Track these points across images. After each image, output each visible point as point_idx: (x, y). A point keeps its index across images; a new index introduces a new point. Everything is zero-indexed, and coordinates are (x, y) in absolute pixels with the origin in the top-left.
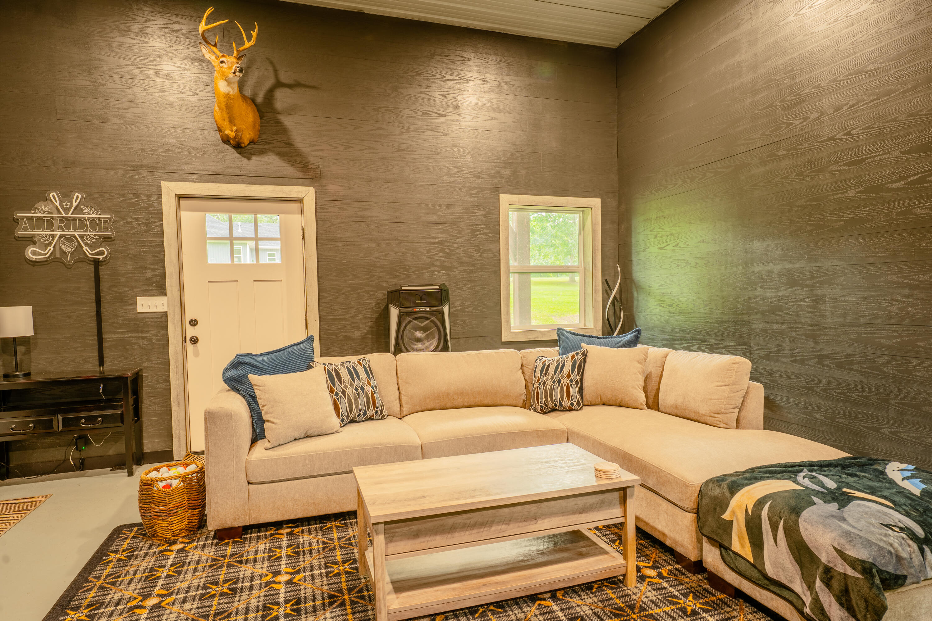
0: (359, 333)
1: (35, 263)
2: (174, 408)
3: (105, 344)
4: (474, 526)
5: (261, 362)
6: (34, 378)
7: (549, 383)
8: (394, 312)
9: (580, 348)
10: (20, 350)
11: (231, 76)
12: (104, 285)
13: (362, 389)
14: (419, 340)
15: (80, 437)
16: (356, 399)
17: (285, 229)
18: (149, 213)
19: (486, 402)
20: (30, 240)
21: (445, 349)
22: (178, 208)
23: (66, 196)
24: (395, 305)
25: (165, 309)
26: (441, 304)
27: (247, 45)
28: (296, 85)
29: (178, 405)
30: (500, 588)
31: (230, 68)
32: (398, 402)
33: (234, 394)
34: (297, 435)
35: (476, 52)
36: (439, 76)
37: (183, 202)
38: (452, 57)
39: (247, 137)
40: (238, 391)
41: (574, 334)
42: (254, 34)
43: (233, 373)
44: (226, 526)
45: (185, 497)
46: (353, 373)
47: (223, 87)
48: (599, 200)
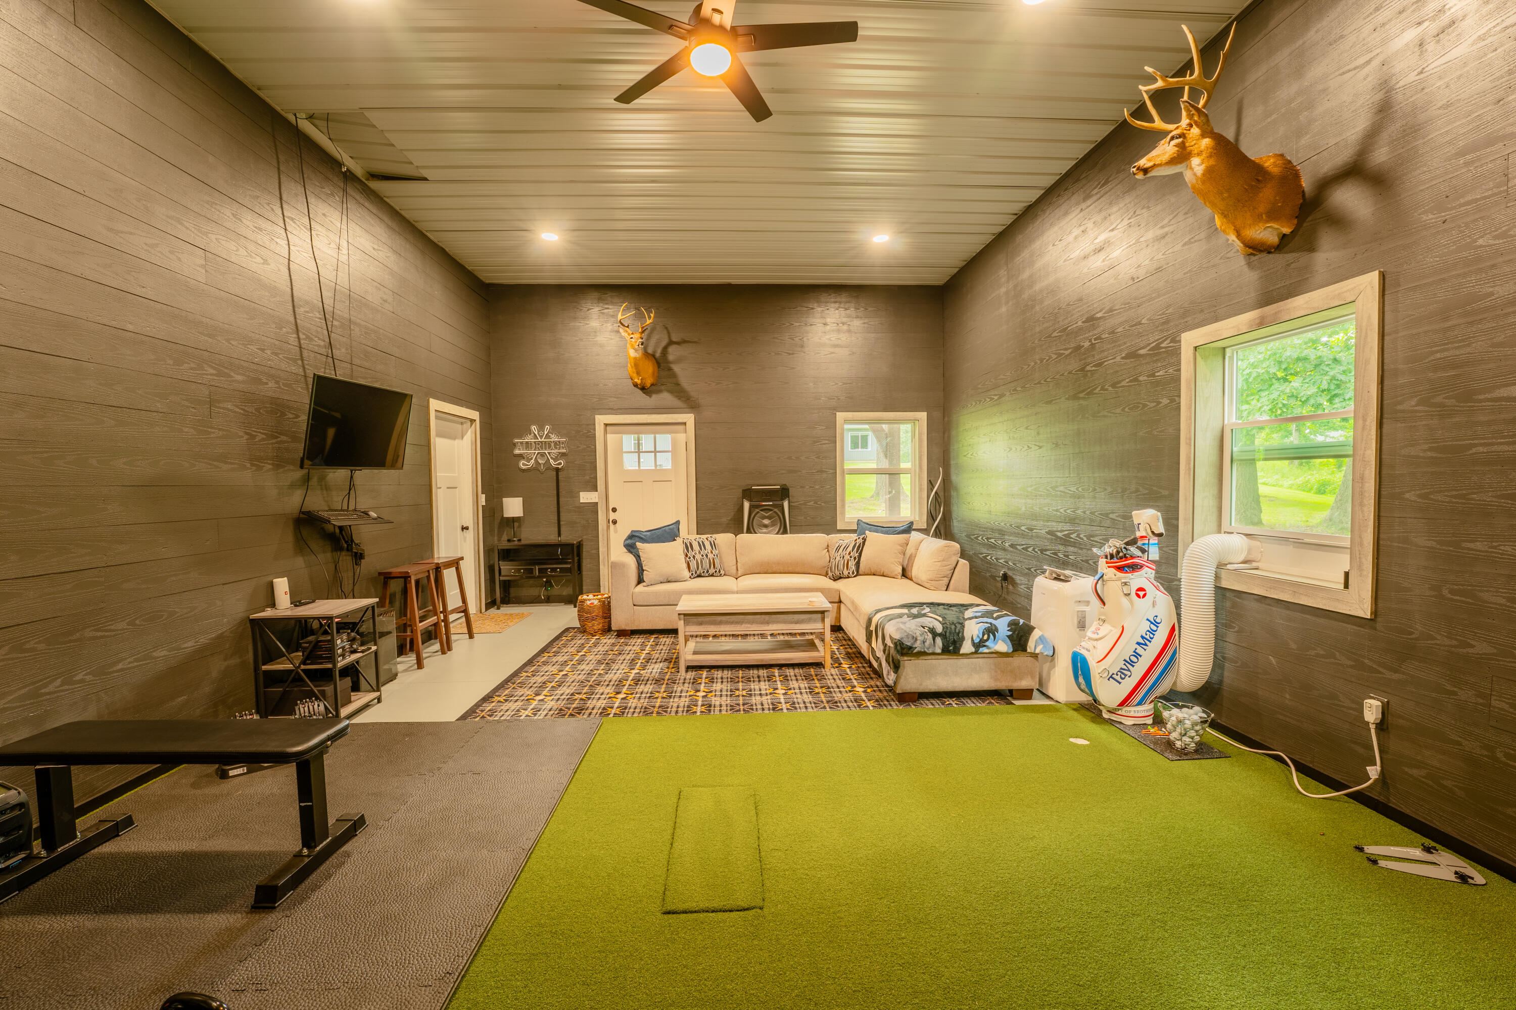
0: (724, 520)
1: (524, 471)
2: (601, 567)
3: (562, 523)
4: (732, 623)
5: (645, 536)
6: (523, 542)
7: (838, 558)
8: (747, 505)
9: (864, 533)
10: (516, 524)
11: (637, 347)
12: (561, 484)
13: (707, 556)
14: (766, 526)
15: (546, 582)
16: (701, 562)
17: (674, 444)
18: (588, 437)
19: (797, 570)
20: (521, 456)
21: (785, 532)
22: (606, 432)
23: (541, 429)
24: (747, 500)
25: (596, 501)
26: (782, 499)
27: (649, 322)
28: (682, 342)
29: (604, 565)
30: (746, 658)
31: (636, 342)
32: (735, 567)
33: (629, 554)
34: (662, 580)
35: (818, 302)
36: (788, 324)
37: (609, 428)
38: (799, 308)
39: (648, 383)
40: (631, 553)
41: (867, 524)
42: (652, 315)
43: (629, 542)
44: (621, 629)
45: (601, 611)
46: (702, 545)
47: (632, 353)
48: (925, 413)
